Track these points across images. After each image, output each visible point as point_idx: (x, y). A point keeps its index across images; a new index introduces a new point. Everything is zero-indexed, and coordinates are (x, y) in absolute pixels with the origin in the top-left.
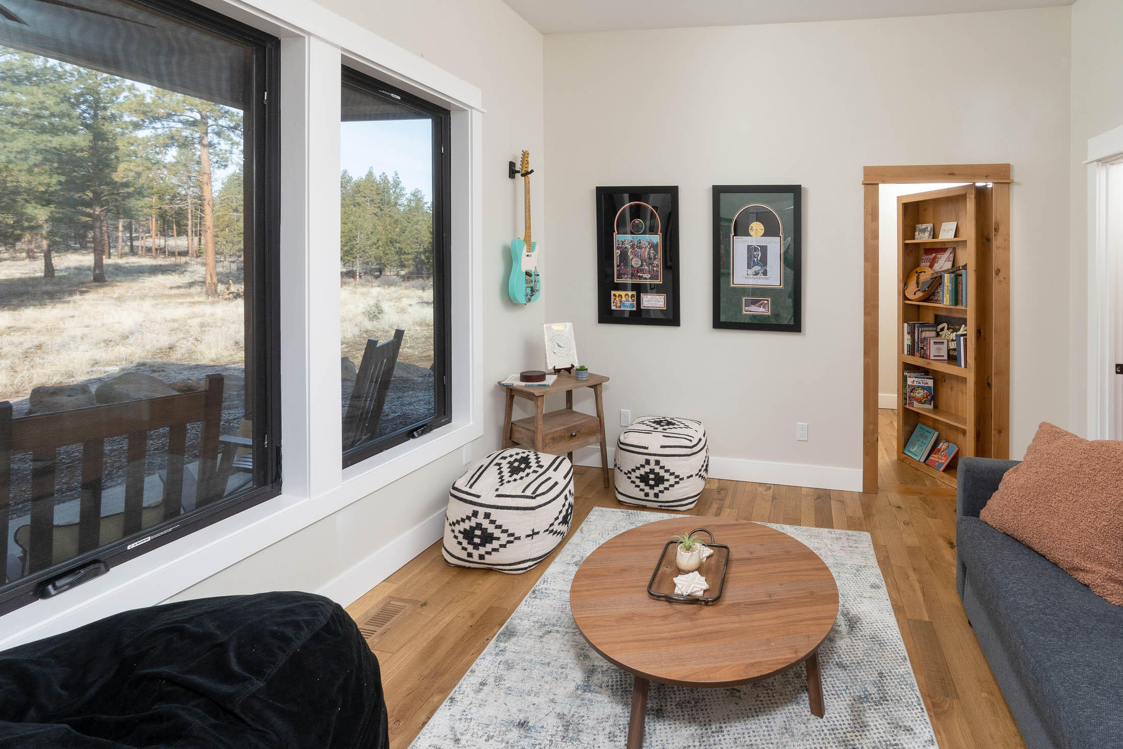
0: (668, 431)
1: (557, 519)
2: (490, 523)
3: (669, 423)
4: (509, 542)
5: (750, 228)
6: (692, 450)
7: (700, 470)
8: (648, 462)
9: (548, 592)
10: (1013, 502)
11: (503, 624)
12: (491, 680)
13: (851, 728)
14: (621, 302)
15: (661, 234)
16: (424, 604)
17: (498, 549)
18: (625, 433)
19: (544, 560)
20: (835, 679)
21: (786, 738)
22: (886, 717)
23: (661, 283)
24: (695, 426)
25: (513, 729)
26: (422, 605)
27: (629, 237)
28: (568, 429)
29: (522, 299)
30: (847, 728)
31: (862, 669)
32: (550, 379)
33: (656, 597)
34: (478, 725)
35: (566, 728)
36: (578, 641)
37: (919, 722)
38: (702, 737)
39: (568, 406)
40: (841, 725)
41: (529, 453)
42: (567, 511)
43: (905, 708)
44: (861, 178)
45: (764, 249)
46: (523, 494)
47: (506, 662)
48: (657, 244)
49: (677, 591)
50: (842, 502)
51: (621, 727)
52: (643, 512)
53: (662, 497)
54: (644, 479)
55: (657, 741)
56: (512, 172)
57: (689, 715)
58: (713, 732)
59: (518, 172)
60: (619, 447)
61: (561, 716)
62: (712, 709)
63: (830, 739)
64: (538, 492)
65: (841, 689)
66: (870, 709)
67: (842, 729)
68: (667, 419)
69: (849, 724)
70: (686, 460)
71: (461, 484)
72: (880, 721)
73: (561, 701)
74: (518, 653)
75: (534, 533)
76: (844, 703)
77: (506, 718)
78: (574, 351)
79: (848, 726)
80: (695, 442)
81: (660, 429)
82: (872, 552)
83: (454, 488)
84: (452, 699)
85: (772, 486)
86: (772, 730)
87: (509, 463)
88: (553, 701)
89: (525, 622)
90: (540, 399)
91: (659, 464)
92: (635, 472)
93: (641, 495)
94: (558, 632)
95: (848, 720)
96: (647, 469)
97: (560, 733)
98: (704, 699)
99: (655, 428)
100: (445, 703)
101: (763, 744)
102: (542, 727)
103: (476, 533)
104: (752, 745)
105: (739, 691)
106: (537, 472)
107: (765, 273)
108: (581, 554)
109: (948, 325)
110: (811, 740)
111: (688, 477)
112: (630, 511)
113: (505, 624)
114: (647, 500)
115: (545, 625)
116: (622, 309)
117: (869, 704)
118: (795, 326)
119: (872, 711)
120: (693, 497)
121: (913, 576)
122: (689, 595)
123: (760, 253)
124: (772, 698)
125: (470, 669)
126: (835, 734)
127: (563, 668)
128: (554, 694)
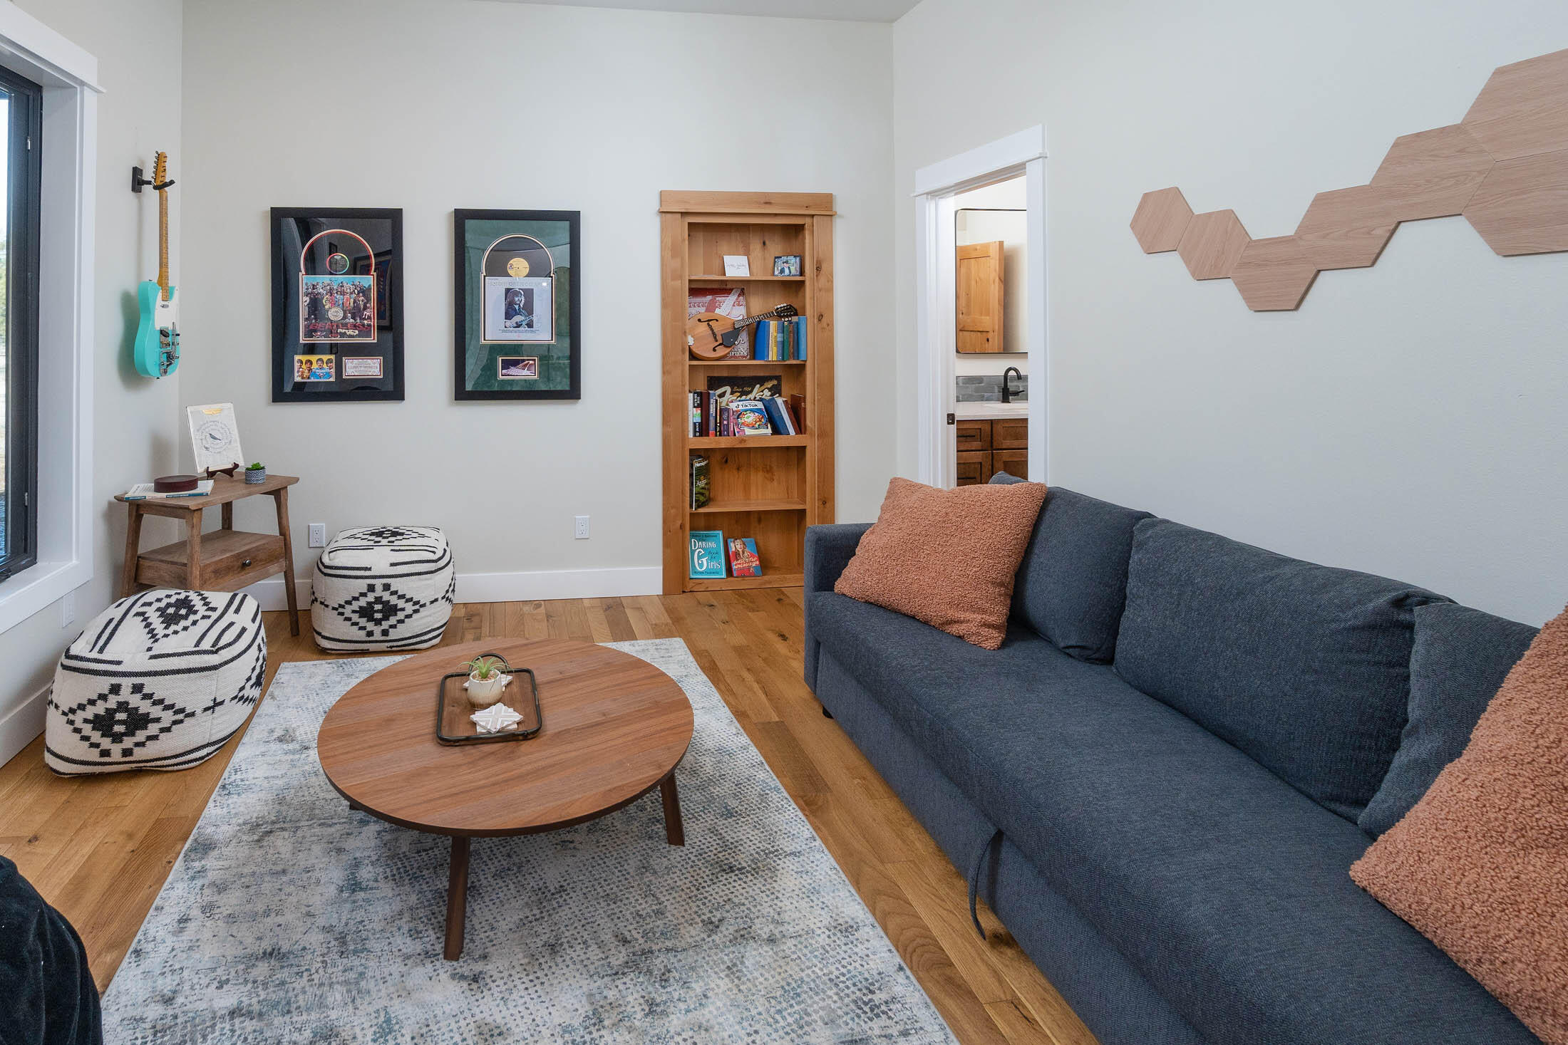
0: (396, 543)
1: (249, 679)
2: (143, 699)
3: (394, 534)
4: (175, 723)
5: (509, 266)
6: (436, 565)
7: (447, 591)
8: (371, 588)
9: (247, 783)
10: (876, 565)
11: (188, 838)
12: (195, 912)
13: (722, 847)
14: (310, 370)
15: (375, 274)
16: (34, 839)
17: (157, 736)
18: (330, 552)
19: (229, 742)
20: (688, 802)
21: (648, 877)
22: (758, 827)
23: (375, 341)
24: (434, 534)
25: (256, 963)
26: (30, 841)
27: (326, 279)
28: (238, 556)
29: (153, 369)
30: (716, 849)
31: (716, 784)
32: (206, 486)
33: (452, 743)
34: (197, 973)
35: (342, 940)
36: (320, 834)
37: (794, 823)
38: (541, 903)
39: (226, 526)
40: (708, 847)
41: (187, 594)
42: (262, 667)
43: (777, 813)
44: (656, 206)
45: (529, 294)
46: (197, 649)
47: (213, 884)
48: (369, 288)
49: (479, 729)
50: (640, 609)
51: (424, 919)
52: (363, 659)
53: (393, 634)
54: (366, 612)
55: (480, 923)
56: (138, 182)
57: (514, 883)
58: (553, 894)
59: (149, 183)
60: (322, 572)
61: (328, 929)
62: (542, 870)
63: (701, 865)
64: (221, 643)
65: (698, 810)
66: (738, 823)
67: (711, 851)
68: (391, 529)
69: (718, 844)
70: (431, 579)
71: (79, 648)
72: (752, 833)
73: (322, 911)
74: (227, 869)
75: (217, 704)
76: (706, 824)
77: (240, 952)
78: (237, 445)
79: (717, 846)
80: (439, 553)
81: (384, 542)
82: (691, 658)
83: (68, 656)
84: (137, 952)
85: (543, 603)
86: (628, 873)
87: (158, 609)
88: (309, 914)
89: (225, 828)
90: (196, 514)
91: (389, 589)
92: (351, 604)
93: (362, 635)
94: (283, 829)
95: (715, 840)
96: (371, 597)
97: (336, 950)
98: (529, 861)
99: (376, 542)
100: (126, 960)
101: (621, 891)
102: (304, 949)
103: (117, 718)
104: (608, 895)
105: (572, 842)
106: (209, 617)
107: (530, 325)
108: (284, 726)
109: (732, 389)
110: (678, 872)
111: (432, 602)
112: (341, 661)
113: (191, 837)
114: (370, 642)
115: (258, 825)
116: (312, 380)
117: (734, 818)
118: (573, 393)
119: (740, 824)
120: (438, 628)
121: (749, 677)
122: (498, 732)
123: (523, 298)
124: (616, 840)
125: (154, 906)
126: (704, 858)
127: (309, 871)
128: (309, 906)
